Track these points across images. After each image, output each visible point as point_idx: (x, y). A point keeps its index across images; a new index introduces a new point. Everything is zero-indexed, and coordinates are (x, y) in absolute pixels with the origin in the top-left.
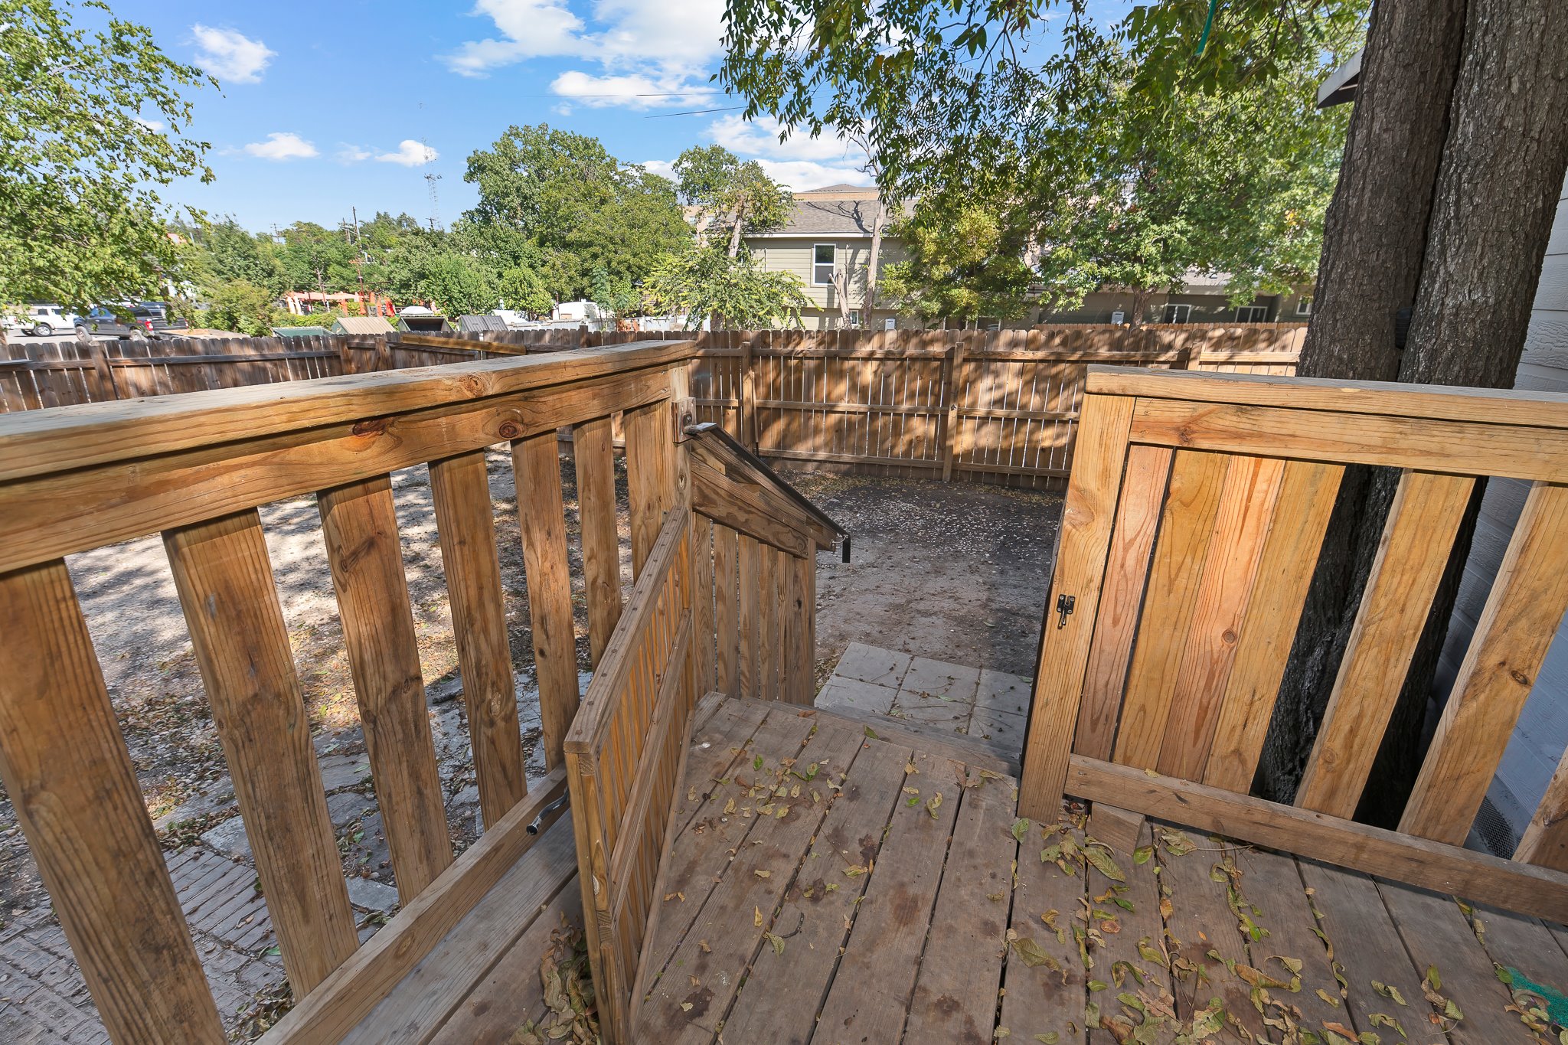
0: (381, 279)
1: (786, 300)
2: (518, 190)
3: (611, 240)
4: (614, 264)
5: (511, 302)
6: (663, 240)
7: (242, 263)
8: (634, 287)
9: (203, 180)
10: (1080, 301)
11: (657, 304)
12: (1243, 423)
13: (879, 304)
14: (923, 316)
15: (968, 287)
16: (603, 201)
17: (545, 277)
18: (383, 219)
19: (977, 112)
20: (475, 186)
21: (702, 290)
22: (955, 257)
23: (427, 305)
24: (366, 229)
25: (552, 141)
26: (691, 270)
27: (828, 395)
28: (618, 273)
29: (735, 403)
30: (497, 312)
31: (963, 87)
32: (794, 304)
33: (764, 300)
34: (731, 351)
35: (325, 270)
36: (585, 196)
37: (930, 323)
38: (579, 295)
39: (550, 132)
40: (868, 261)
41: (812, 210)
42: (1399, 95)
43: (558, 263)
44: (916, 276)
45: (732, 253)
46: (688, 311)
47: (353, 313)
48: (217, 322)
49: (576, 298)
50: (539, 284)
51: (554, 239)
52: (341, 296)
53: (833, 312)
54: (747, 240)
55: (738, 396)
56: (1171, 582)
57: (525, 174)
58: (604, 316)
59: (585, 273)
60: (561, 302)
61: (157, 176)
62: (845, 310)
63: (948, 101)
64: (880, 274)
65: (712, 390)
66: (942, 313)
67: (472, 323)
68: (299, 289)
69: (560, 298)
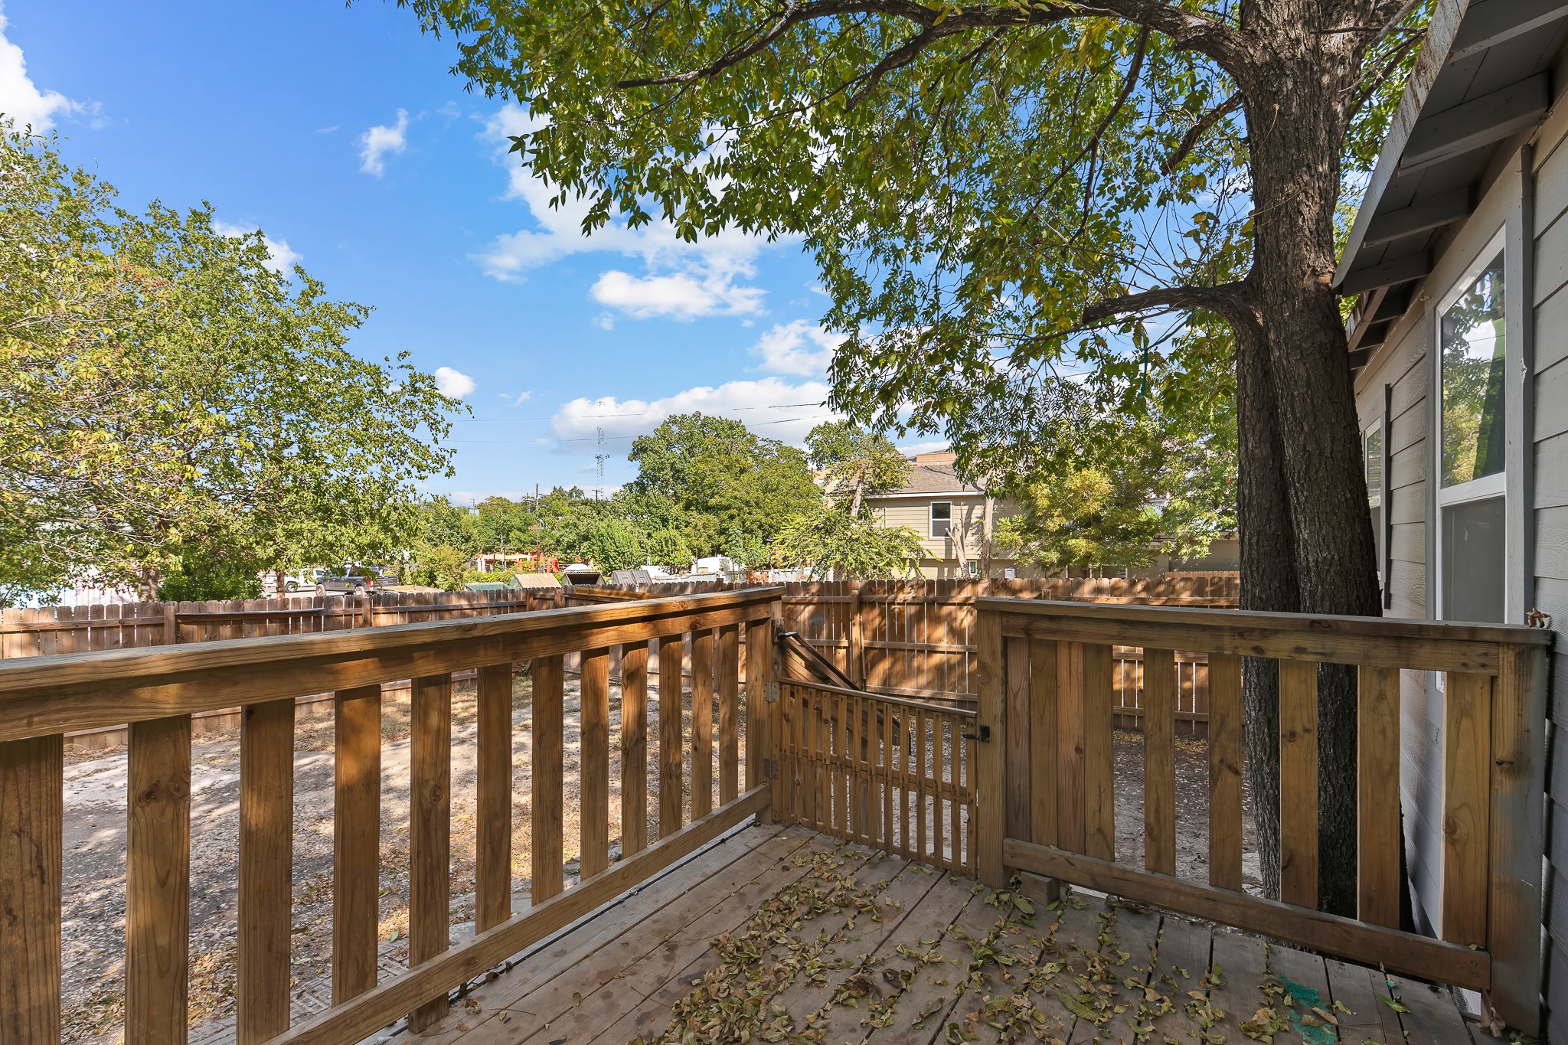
0: (552, 542)
1: (905, 554)
2: (672, 465)
3: (747, 503)
4: (748, 524)
5: (657, 558)
6: (792, 501)
7: (448, 531)
8: (765, 543)
9: (446, 475)
10: (1206, 549)
11: (785, 559)
12: (1053, 626)
13: (997, 554)
14: (1043, 565)
15: (1086, 537)
16: (742, 471)
17: (688, 536)
18: (558, 492)
19: (1034, 412)
20: (638, 463)
21: (825, 545)
22: (1070, 510)
23: (586, 562)
24: (545, 501)
25: (703, 425)
26: (816, 527)
27: (928, 638)
28: (751, 532)
29: (845, 643)
30: (644, 568)
31: (1020, 397)
32: (913, 556)
33: (884, 553)
34: (842, 598)
35: (508, 535)
36: (727, 467)
37: (1050, 573)
38: (716, 551)
39: (702, 418)
40: (983, 516)
41: (928, 474)
42: (1259, 427)
43: (700, 524)
44: (1032, 527)
45: (854, 513)
46: (813, 564)
47: (526, 570)
48: (420, 580)
49: (713, 554)
50: (682, 542)
51: (698, 503)
52: (517, 557)
53: (951, 562)
54: (867, 500)
55: (848, 638)
56: (1042, 717)
57: (679, 452)
58: (736, 569)
59: (722, 532)
60: (699, 557)
61: (418, 474)
62: (962, 560)
63: (1008, 407)
64: (996, 528)
65: (825, 633)
66: (1062, 563)
67: (624, 578)
68: (485, 552)
69: (699, 553)
